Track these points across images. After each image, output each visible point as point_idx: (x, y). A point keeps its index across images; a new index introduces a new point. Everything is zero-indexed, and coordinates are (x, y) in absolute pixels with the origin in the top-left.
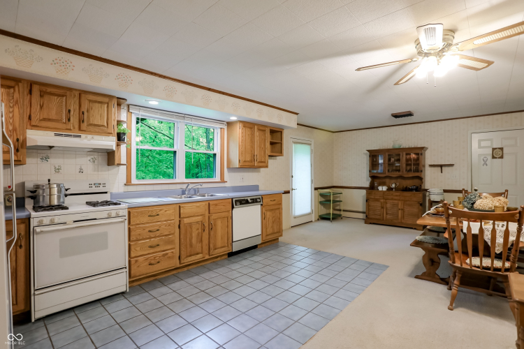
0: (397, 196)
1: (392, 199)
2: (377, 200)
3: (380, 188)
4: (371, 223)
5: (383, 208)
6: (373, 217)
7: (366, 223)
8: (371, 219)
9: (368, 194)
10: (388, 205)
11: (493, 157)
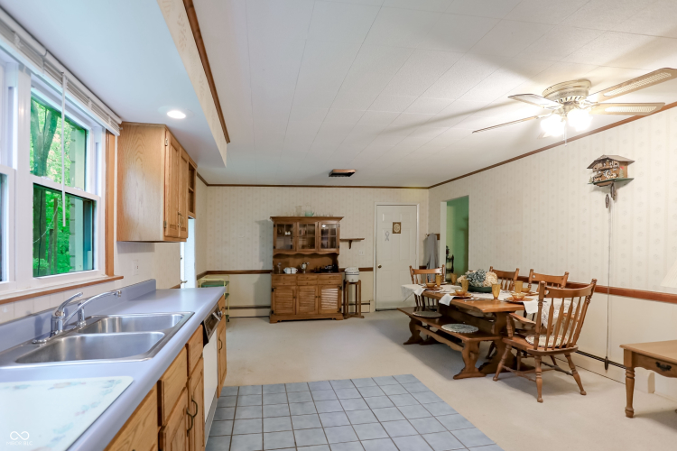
0: (313, 280)
1: (307, 284)
2: (287, 288)
3: (288, 271)
4: (279, 321)
5: (294, 297)
6: (282, 312)
7: (271, 322)
8: (279, 315)
9: (273, 280)
10: (302, 294)
11: (394, 232)
